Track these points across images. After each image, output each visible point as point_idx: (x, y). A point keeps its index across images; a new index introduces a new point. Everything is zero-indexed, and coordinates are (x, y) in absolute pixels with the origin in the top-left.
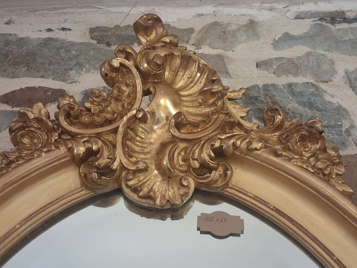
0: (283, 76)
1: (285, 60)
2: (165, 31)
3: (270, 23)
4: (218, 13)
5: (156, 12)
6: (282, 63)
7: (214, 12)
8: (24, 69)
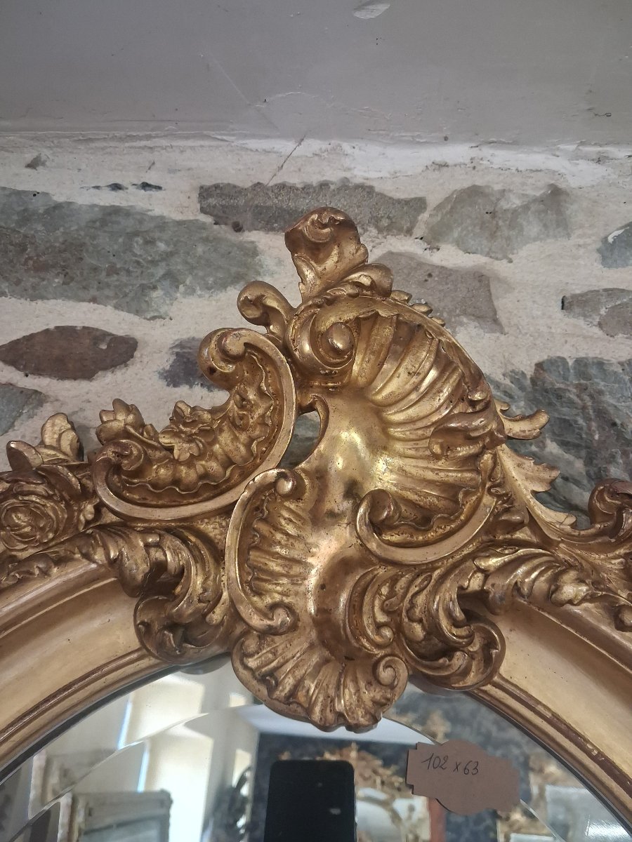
0: (620, 335)
1: (627, 297)
2: (362, 250)
3: (596, 194)
4: (481, 162)
5: (346, 153)
6: (619, 305)
7: (472, 159)
8: (56, 280)
